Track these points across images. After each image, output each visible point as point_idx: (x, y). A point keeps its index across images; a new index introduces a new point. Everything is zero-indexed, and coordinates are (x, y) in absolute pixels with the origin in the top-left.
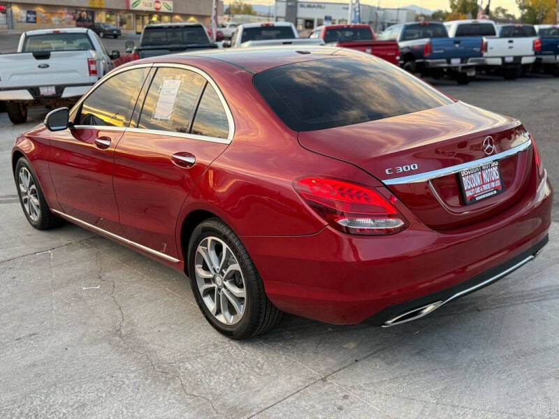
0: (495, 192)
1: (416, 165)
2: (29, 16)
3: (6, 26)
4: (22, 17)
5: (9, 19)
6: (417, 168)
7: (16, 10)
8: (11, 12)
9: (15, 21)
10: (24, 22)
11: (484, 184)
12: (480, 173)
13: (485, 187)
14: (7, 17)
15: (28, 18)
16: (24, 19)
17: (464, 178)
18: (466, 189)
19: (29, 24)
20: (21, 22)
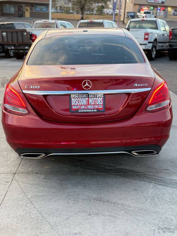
0: (96, 111)
1: (39, 86)
2: (175, 12)
3: (164, 17)
4: (172, 13)
5: (166, 13)
6: (39, 88)
7: (169, 9)
8: (167, 10)
9: (168, 14)
10: (172, 15)
11: (88, 104)
12: (87, 99)
13: (89, 107)
14: (165, 13)
15: (174, 13)
16: (172, 14)
17: (73, 99)
18: (73, 104)
19: (174, 16)
20: (171, 15)
